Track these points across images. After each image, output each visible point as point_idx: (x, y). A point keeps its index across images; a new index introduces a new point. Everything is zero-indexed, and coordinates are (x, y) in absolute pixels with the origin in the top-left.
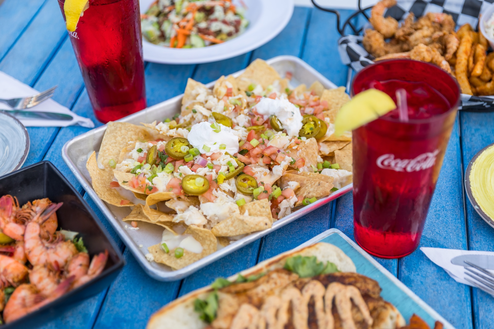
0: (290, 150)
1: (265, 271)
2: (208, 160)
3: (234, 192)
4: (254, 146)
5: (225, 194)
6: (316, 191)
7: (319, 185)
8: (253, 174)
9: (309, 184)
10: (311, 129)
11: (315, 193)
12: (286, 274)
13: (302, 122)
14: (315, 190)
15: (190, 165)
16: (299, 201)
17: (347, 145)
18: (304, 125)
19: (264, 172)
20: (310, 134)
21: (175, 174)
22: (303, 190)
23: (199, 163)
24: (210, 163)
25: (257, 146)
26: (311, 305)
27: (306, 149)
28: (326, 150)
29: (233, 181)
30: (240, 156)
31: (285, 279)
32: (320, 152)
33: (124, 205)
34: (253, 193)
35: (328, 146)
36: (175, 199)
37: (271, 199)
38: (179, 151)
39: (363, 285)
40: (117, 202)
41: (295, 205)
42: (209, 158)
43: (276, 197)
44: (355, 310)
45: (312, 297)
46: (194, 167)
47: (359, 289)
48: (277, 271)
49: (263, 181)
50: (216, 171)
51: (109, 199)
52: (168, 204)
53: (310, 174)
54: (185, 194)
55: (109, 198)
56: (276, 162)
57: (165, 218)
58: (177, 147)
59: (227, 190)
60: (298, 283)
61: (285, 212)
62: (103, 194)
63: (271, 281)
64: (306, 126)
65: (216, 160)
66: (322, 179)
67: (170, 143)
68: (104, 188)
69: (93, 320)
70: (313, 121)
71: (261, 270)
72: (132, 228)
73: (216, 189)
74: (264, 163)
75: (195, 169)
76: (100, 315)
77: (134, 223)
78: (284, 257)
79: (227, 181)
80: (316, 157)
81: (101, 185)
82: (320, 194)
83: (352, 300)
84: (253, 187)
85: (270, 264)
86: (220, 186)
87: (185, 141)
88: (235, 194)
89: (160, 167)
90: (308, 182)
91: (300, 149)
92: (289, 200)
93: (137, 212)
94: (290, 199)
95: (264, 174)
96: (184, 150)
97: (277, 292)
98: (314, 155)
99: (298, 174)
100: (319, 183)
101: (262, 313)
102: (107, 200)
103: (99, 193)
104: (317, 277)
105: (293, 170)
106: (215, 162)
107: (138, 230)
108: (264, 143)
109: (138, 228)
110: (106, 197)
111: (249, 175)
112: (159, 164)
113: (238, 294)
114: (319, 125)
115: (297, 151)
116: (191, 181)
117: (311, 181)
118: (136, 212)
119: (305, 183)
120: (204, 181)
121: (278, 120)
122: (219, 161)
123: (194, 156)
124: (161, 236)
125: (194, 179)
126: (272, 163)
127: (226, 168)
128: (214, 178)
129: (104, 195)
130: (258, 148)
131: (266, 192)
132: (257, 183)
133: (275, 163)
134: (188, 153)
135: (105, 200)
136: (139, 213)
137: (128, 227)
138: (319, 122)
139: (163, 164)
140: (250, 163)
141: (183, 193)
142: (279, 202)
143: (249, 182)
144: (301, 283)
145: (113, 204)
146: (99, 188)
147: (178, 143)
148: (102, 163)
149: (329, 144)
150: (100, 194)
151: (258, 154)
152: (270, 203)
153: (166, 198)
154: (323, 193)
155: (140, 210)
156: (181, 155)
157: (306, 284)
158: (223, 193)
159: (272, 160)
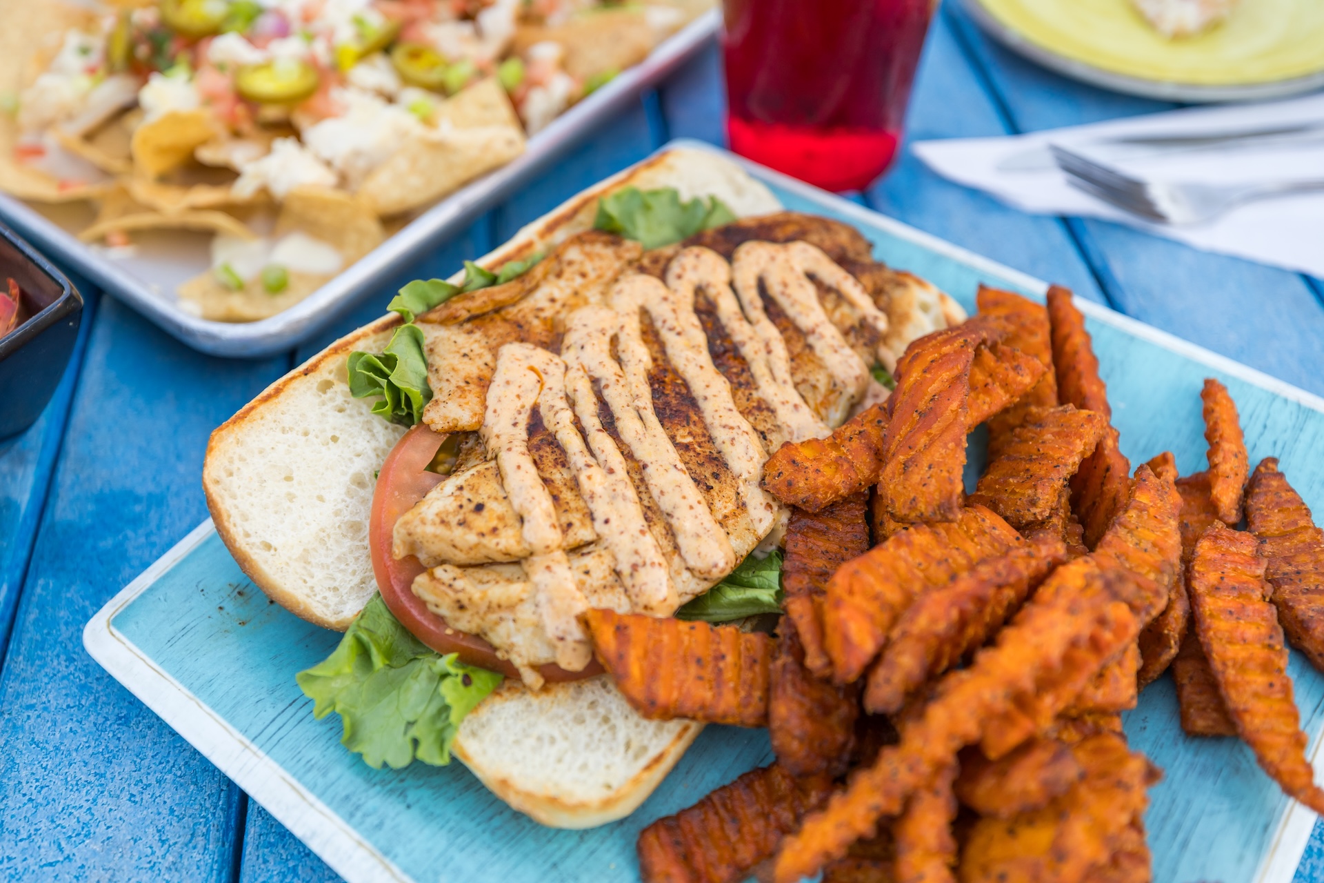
1: (540, 248)
12: (606, 244)
22: (578, 61)
26: (706, 311)
31: (604, 258)
39: (825, 236)
43: (510, 83)
44: (830, 300)
45: (699, 290)
47: (819, 246)
48: (579, 240)
52: (203, 153)
57: (205, 195)
60: (646, 262)
63: (568, 271)
69: (32, 523)
71: (529, 245)
76: (51, 500)
77: (117, 238)
78: (586, 202)
83: (811, 277)
85: (551, 228)
92: (549, 89)
94: (551, 86)
97: (593, 295)
101: (569, 357)
104: (695, 239)
113: (477, 320)
142: (523, 99)
144: (655, 261)
157: (669, 260)
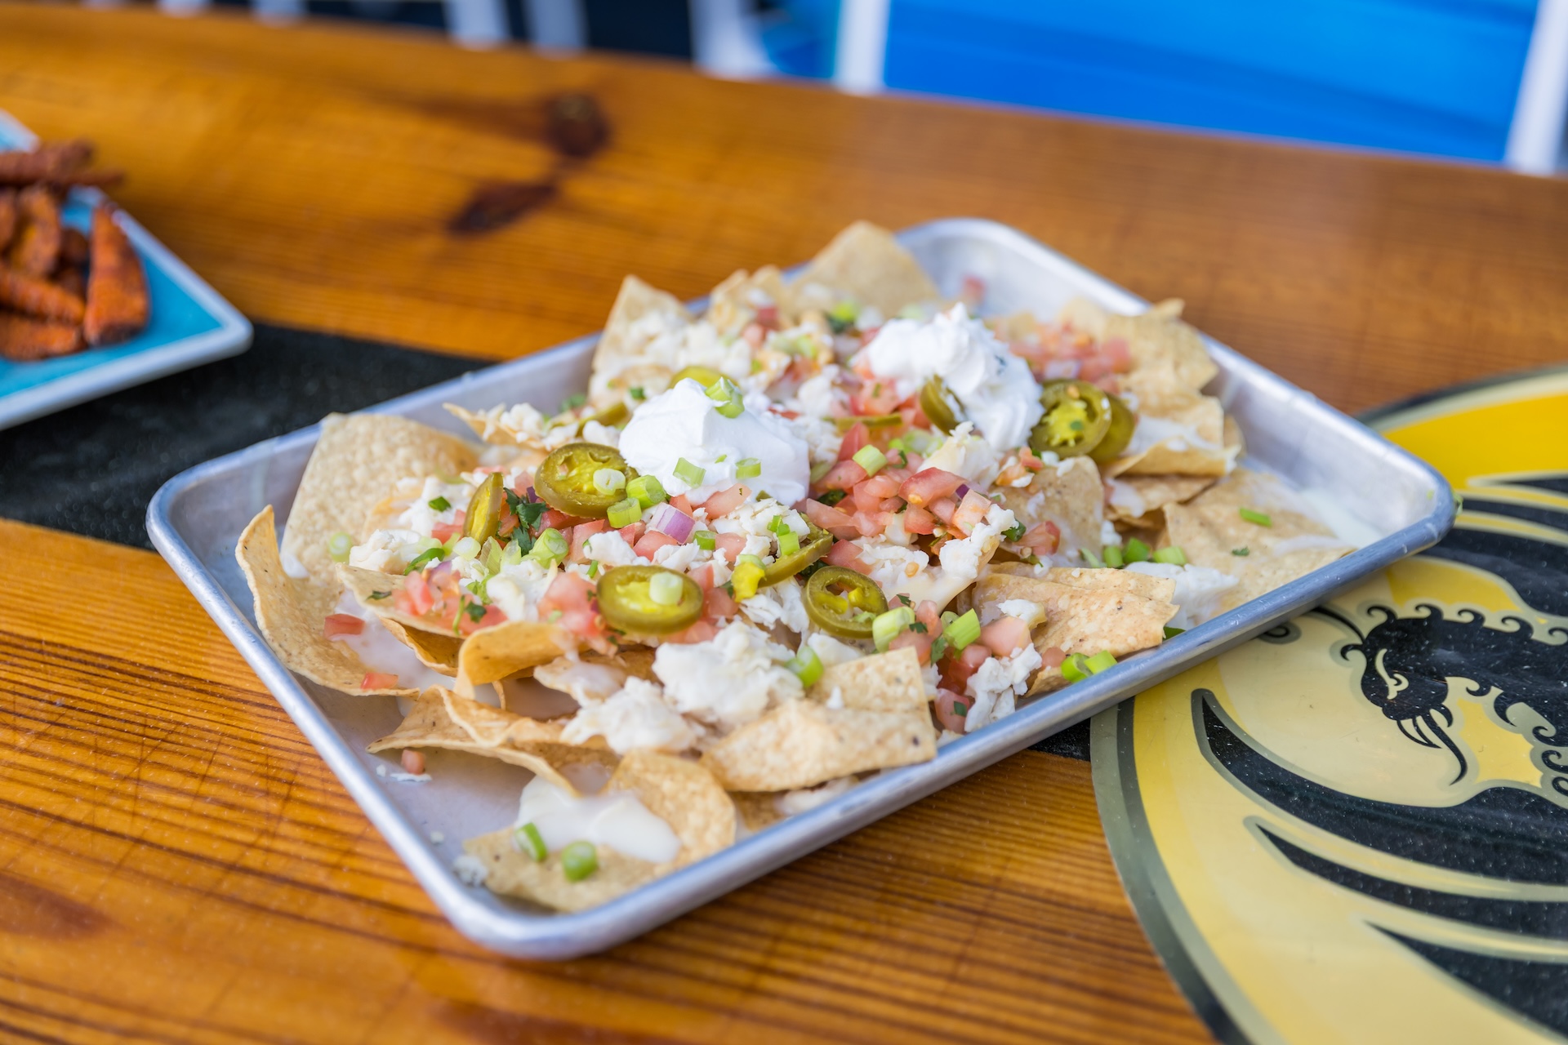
0: (1004, 494)
2: (698, 519)
3: (796, 630)
4: (870, 472)
5: (765, 635)
6: (1111, 631)
7: (1119, 609)
8: (867, 569)
9: (1079, 608)
10: (1076, 425)
11: (1105, 637)
13: (1042, 402)
14: (1106, 628)
15: (631, 537)
16: (1048, 668)
17: (1205, 489)
18: (1047, 414)
19: (908, 561)
20: (1072, 443)
21: (572, 567)
22: (1058, 632)
23: (662, 529)
24: (705, 528)
25: (879, 472)
27: (1059, 492)
28: (1133, 502)
29: (791, 590)
30: (814, 506)
32: (1109, 507)
33: (374, 688)
34: (870, 635)
35: (1139, 490)
36: (572, 656)
37: (940, 656)
38: (586, 488)
40: (349, 681)
41: (1030, 681)
42: (700, 512)
43: (960, 645)
46: (643, 543)
49: (908, 594)
50: (726, 556)
51: (319, 671)
52: (541, 675)
53: (1081, 574)
54: (610, 634)
55: (317, 665)
56: (956, 529)
57: (529, 730)
58: (580, 475)
59: (769, 621)
61: (992, 711)
62: (294, 652)
64: (1055, 417)
65: (726, 517)
66: (1129, 588)
67: (554, 463)
68: (302, 633)
70: (1082, 399)
72: (402, 776)
73: (729, 617)
74: (907, 530)
75: (649, 549)
77: (411, 758)
79: (769, 589)
80: (1098, 528)
81: (289, 621)
82: (1126, 640)
84: (870, 611)
86: (743, 609)
87: (609, 456)
88: (803, 637)
89: (515, 547)
90: (1074, 602)
91: (1038, 492)
92: (1008, 664)
93: (423, 721)
94: (1011, 659)
95: (906, 571)
96: (607, 484)
98: (1091, 520)
99: (1035, 577)
100: (1120, 602)
102: (312, 671)
103: (280, 646)
105: (1015, 563)
106: (721, 526)
107: (428, 783)
108: (904, 463)
109: (426, 777)
110: (306, 663)
111: (854, 572)
112: (509, 539)
114: (1104, 411)
115: (1028, 499)
116: (633, 586)
117: (1086, 597)
118: (421, 722)
119: (1065, 608)
120: (684, 587)
121: (949, 391)
122: (737, 521)
123: (644, 507)
124: (516, 805)
125: (643, 580)
126: (937, 532)
127: (764, 544)
128: (718, 581)
129: (300, 653)
130: (885, 476)
131: (919, 626)
132: (885, 601)
133: (951, 532)
134: (622, 494)
135: (305, 672)
136: (434, 724)
137: (388, 773)
138: (1105, 404)
139: (524, 536)
140: (855, 535)
141: (602, 627)
142: (971, 666)
143: (854, 595)
145: (332, 685)
146: (283, 629)
147: (585, 464)
148: (299, 557)
149: (1139, 484)
150: (286, 651)
151: (886, 499)
152: (937, 673)
153: (536, 647)
154: (1136, 636)
155: (435, 711)
156: (594, 501)
158: (757, 630)
159: (938, 522)
